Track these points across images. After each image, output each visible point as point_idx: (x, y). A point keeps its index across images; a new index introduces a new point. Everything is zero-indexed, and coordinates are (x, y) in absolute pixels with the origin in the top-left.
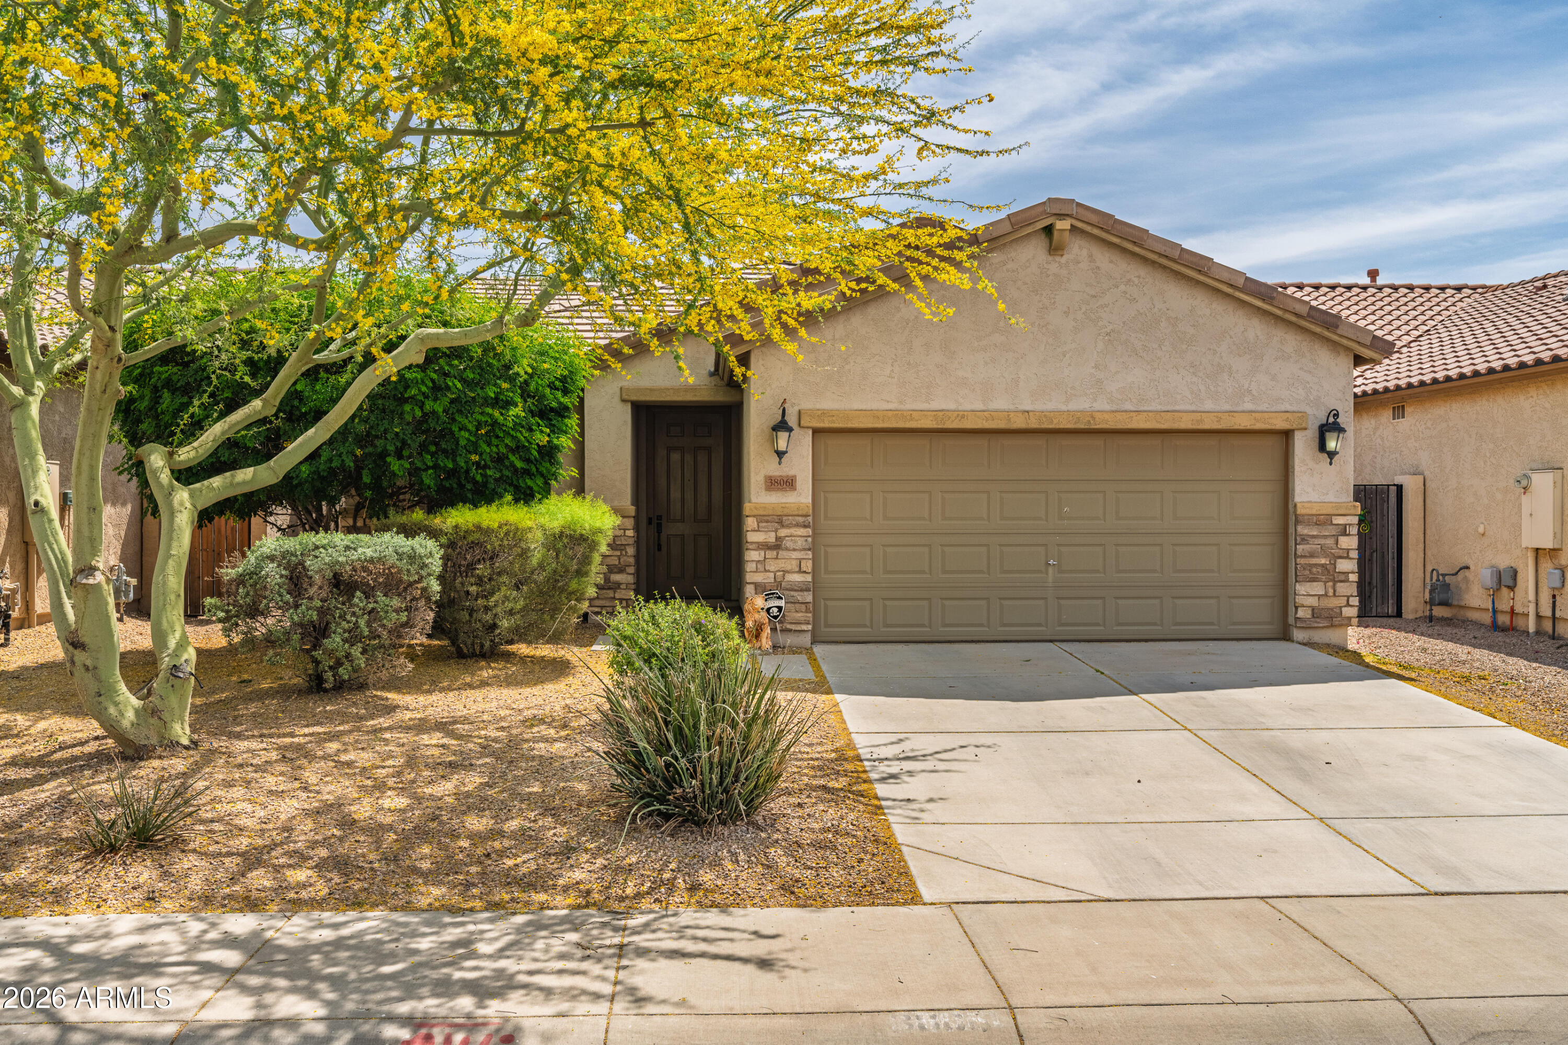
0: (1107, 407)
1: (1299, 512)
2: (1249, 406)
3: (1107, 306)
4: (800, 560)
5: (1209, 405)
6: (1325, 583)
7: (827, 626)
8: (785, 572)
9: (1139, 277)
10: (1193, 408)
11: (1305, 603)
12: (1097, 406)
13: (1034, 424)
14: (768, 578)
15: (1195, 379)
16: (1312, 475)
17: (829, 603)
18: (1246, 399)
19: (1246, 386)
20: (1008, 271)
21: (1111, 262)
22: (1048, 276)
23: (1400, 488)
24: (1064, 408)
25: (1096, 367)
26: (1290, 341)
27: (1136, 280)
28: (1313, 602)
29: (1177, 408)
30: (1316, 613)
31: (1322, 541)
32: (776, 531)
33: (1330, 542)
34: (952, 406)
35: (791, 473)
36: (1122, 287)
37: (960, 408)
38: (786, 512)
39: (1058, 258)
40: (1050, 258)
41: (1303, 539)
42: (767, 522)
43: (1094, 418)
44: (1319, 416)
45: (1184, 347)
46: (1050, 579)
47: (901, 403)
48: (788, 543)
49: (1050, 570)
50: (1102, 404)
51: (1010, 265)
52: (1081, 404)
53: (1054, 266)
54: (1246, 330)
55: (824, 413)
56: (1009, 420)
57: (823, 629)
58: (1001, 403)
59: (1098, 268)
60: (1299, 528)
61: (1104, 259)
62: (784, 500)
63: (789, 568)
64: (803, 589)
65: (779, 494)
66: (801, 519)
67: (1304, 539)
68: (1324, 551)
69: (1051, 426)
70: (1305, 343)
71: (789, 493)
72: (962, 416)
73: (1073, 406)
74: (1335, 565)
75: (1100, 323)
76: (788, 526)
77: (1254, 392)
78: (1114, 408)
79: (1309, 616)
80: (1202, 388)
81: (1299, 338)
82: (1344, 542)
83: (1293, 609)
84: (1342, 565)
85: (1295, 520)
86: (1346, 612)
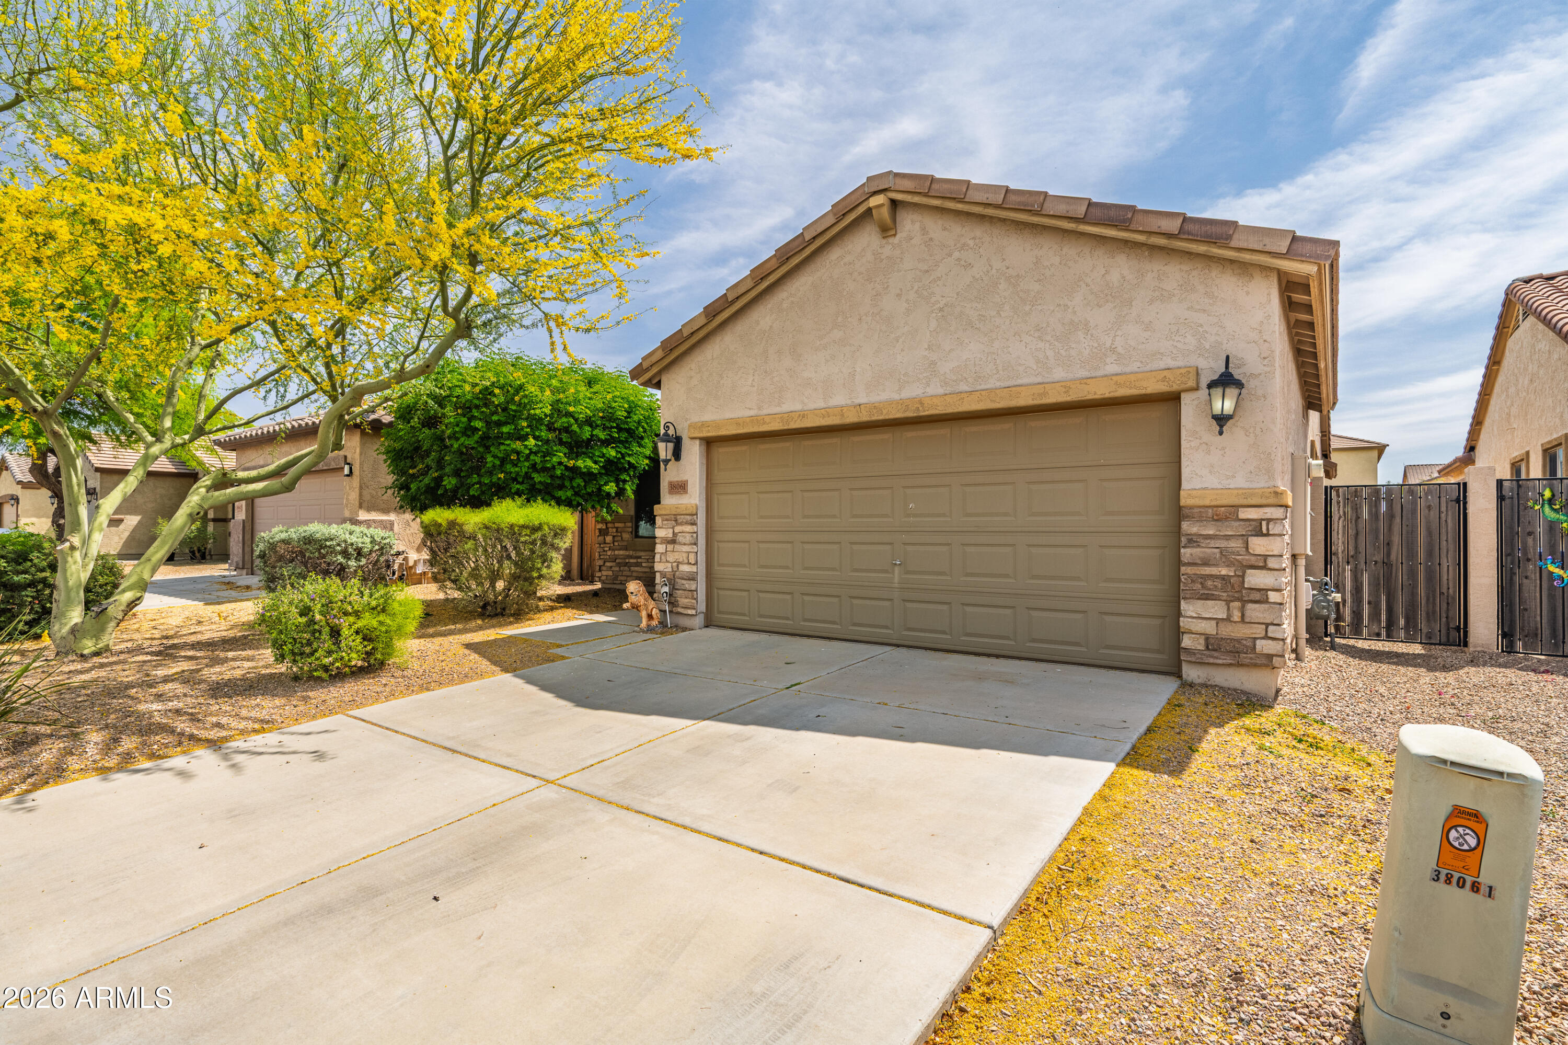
0: (941, 391)
1: (1182, 503)
2: (1112, 368)
3: (939, 279)
4: (689, 552)
5: (1059, 374)
6: (1228, 603)
7: (719, 612)
8: (679, 563)
9: (974, 238)
10: (1039, 379)
11: (1194, 629)
12: (931, 391)
13: (865, 417)
14: (668, 567)
15: (1041, 345)
16: (1208, 452)
17: (721, 592)
18: (1108, 360)
19: (1108, 344)
20: (845, 264)
21: (945, 229)
22: (882, 261)
24: (896, 397)
25: (929, 348)
27: (971, 243)
28: (1209, 628)
29: (1019, 382)
30: (1212, 644)
31: (1222, 544)
32: (673, 528)
33: (1235, 544)
34: (798, 407)
35: (685, 479)
36: (956, 254)
37: (805, 408)
38: (679, 511)
39: (891, 240)
40: (884, 241)
41: (1190, 541)
42: (667, 520)
43: (921, 403)
44: (1218, 369)
45: (1027, 308)
46: (896, 580)
47: (759, 408)
48: (680, 538)
49: (897, 569)
50: (936, 389)
51: (848, 258)
52: (913, 391)
53: (888, 248)
54: (1107, 272)
55: (703, 425)
56: (843, 415)
57: (717, 615)
58: (839, 399)
59: (931, 239)
60: (1185, 525)
61: (936, 227)
62: (680, 502)
63: (681, 560)
64: (692, 578)
65: (677, 497)
66: (689, 518)
67: (1193, 541)
68: (1225, 557)
69: (881, 418)
70: (1195, 273)
71: (684, 496)
72: (803, 415)
73: (907, 393)
74: (1243, 576)
75: (934, 299)
76: (681, 524)
77: (1120, 350)
78: (949, 390)
79: (1202, 647)
80: (1050, 353)
81: (1185, 267)
82: (1258, 545)
83: (1178, 633)
84: (1255, 579)
85: (1179, 513)
86: (1264, 646)
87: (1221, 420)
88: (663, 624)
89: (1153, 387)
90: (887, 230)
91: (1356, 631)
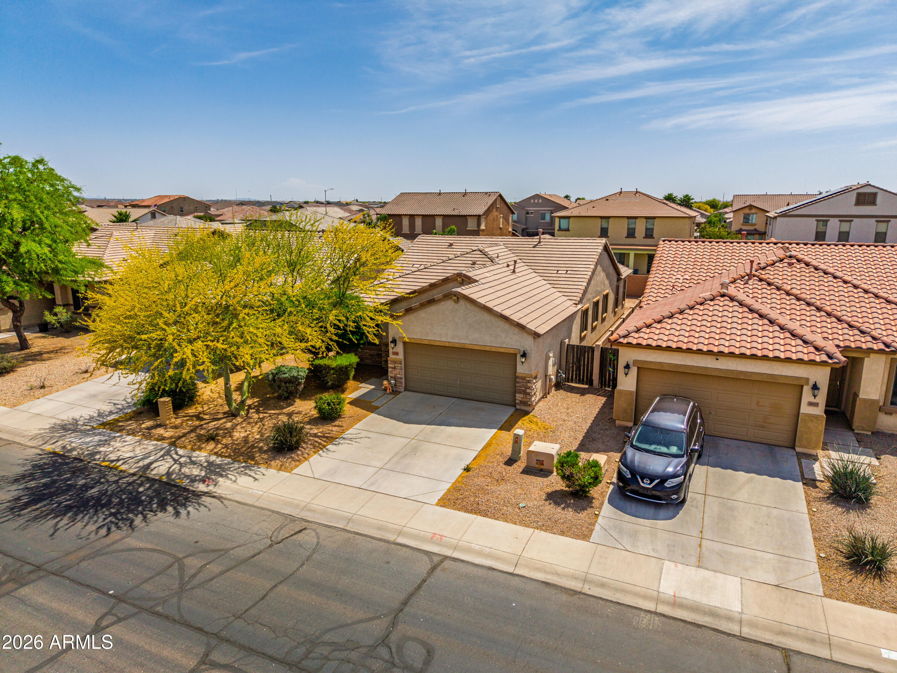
0: (469, 343)
1: (517, 375)
2: (505, 346)
3: (470, 316)
4: (399, 372)
5: (494, 345)
6: (524, 395)
7: (409, 388)
10: (490, 345)
11: (518, 399)
12: (467, 342)
14: (393, 375)
15: (491, 338)
16: (521, 368)
17: (409, 382)
18: (504, 344)
19: (504, 341)
20: (445, 306)
24: (458, 342)
25: (466, 332)
26: (516, 330)
27: (476, 311)
29: (486, 345)
32: (395, 365)
33: (525, 384)
35: (397, 351)
36: (473, 312)
37: (434, 339)
38: (396, 360)
39: (457, 304)
40: (455, 304)
42: (392, 362)
43: (465, 345)
44: (522, 350)
46: (458, 383)
47: (421, 337)
48: (396, 368)
49: (459, 381)
52: (463, 341)
53: (456, 306)
54: (504, 326)
55: (404, 339)
56: (445, 344)
58: (444, 339)
59: (467, 307)
60: (517, 380)
61: (468, 305)
62: (396, 357)
63: (397, 373)
64: (401, 378)
66: (399, 362)
67: (518, 382)
68: (524, 386)
69: (455, 346)
70: (519, 332)
71: (398, 356)
72: (434, 341)
73: (461, 342)
74: (526, 390)
75: (467, 322)
76: (397, 364)
77: (506, 342)
78: (471, 343)
79: (519, 402)
80: (493, 340)
82: (529, 385)
83: (515, 400)
84: (528, 391)
85: (516, 377)
86: (529, 403)
87: (523, 362)
88: (393, 391)
89: (512, 351)
90: (456, 302)
91: (572, 382)
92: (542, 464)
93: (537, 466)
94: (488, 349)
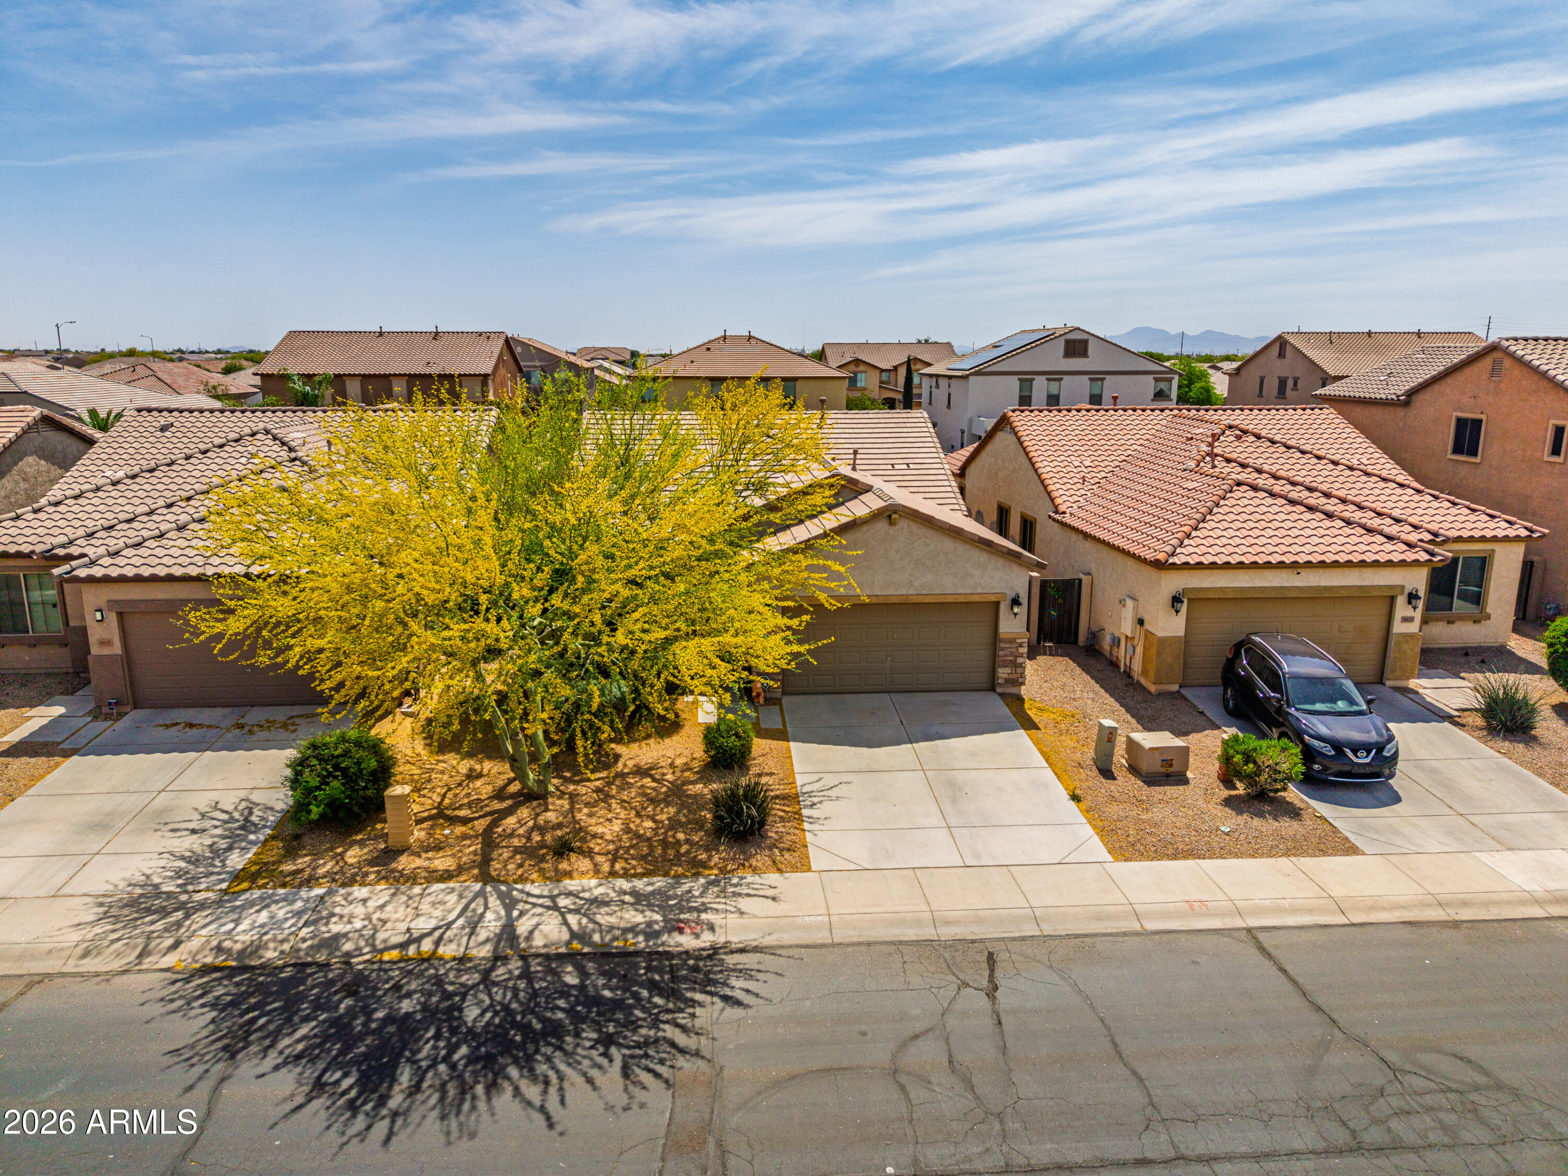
0: (915, 593)
1: (999, 637)
2: (980, 591)
3: (918, 545)
5: (961, 591)
6: (1011, 668)
9: (931, 534)
10: (954, 593)
11: (1002, 677)
12: (910, 592)
13: (881, 601)
15: (955, 579)
16: (1007, 622)
17: (789, 678)
18: (978, 588)
19: (979, 582)
20: (870, 533)
21: (919, 529)
22: (889, 535)
23: (1080, 580)
24: (895, 593)
25: (910, 575)
26: (1000, 562)
27: (931, 537)
28: (1006, 676)
29: (947, 593)
30: (1007, 681)
31: (1011, 650)
33: (1014, 650)
36: (923, 540)
39: (894, 527)
40: (890, 527)
41: (1001, 649)
43: (908, 598)
44: (1011, 594)
45: (951, 565)
46: (888, 666)
49: (888, 662)
50: (912, 592)
51: (872, 531)
52: (904, 592)
53: (892, 531)
54: (981, 559)
58: (866, 592)
59: (912, 531)
60: (1000, 644)
61: (915, 527)
67: (1003, 649)
68: (1011, 654)
69: (889, 602)
70: (1007, 563)
73: (899, 593)
74: (1016, 660)
75: (912, 556)
77: (982, 585)
78: (918, 593)
79: (1003, 682)
80: (959, 584)
82: (1021, 650)
83: (996, 678)
84: (1019, 660)
85: (998, 641)
86: (1021, 680)
87: (1015, 614)
88: (766, 698)
89: (992, 599)
90: (892, 524)
92: (1171, 765)
93: (1163, 770)
94: (950, 599)
